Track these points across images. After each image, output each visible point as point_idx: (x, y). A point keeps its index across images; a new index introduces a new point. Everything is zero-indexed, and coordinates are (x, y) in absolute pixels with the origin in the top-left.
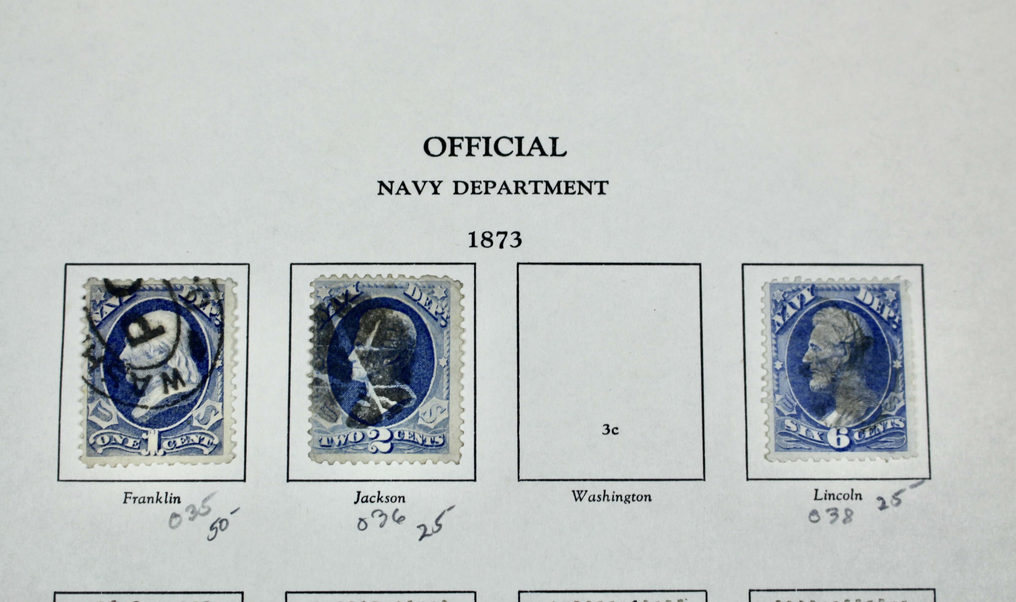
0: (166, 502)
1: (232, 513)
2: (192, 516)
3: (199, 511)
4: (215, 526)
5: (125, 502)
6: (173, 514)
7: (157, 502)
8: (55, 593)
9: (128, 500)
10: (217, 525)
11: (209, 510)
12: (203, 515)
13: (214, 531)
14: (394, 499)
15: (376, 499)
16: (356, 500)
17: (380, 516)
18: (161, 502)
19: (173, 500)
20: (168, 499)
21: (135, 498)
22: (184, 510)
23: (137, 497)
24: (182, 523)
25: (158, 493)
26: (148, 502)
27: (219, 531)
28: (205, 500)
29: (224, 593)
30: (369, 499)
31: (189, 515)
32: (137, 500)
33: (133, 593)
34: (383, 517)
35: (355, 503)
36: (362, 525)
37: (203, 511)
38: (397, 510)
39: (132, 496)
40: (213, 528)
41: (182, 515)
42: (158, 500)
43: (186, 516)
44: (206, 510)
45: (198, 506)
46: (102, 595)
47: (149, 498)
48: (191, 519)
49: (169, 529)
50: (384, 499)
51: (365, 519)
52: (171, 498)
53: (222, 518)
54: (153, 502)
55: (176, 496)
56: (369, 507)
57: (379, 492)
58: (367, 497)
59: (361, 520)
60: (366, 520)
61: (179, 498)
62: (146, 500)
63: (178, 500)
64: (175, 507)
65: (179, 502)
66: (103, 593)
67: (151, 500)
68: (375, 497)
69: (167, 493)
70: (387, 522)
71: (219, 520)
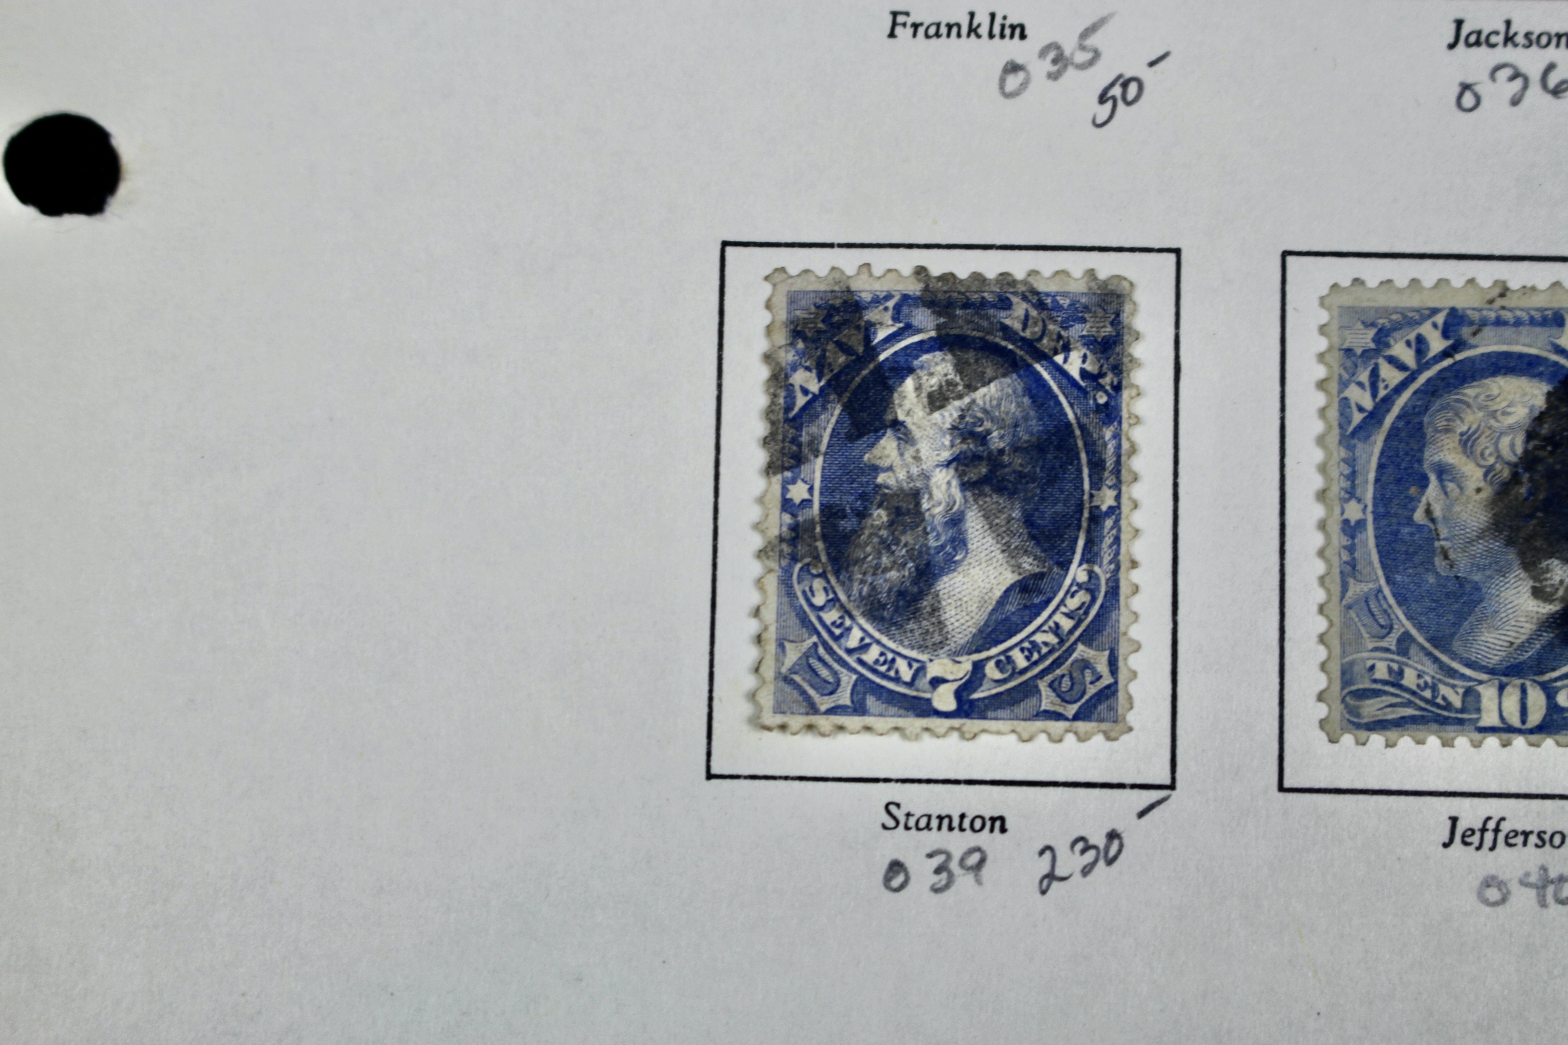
0: (991, 36)
1: (1152, 64)
2: (1054, 69)
3: (1072, 58)
4: (1111, 93)
5: (892, 35)
6: (1007, 63)
7: (969, 35)
8: (725, 244)
9: (899, 30)
10: (1117, 91)
11: (1097, 54)
12: (1082, 67)
13: (1109, 105)
14: (1544, 40)
15: (1499, 39)
16: (1451, 39)
17: (1512, 78)
18: (979, 36)
19: (1008, 32)
20: (997, 30)
21: (916, 26)
22: (1035, 56)
23: (921, 24)
24: (1032, 86)
25: (972, 15)
26: (949, 35)
27: (1121, 105)
28: (1086, 33)
29: (1132, 250)
30: (1483, 37)
31: (1047, 65)
32: (921, 30)
33: (910, 246)
34: (1518, 83)
35: (1452, 46)
36: (1468, 100)
37: (1081, 57)
38: (1551, 67)
39: (910, 21)
40: (1105, 98)
41: (1030, 68)
42: (973, 30)
43: (1040, 68)
44: (1088, 56)
45: (1069, 46)
46: (836, 250)
47: (950, 27)
48: (1053, 76)
49: (1001, 98)
50: (1520, 39)
51: (1475, 84)
52: (1003, 27)
53: (1128, 74)
54: (959, 35)
55: (1015, 22)
56: (1485, 58)
57: (1508, 23)
58: (1479, 33)
59: (1466, 87)
60: (1477, 88)
61: (1022, 27)
62: (943, 30)
63: (1019, 31)
64: (1012, 49)
65: (1023, 36)
66: (841, 246)
67: (954, 30)
68: (1497, 33)
69: (993, 16)
70: (1529, 93)
71: (1121, 81)
